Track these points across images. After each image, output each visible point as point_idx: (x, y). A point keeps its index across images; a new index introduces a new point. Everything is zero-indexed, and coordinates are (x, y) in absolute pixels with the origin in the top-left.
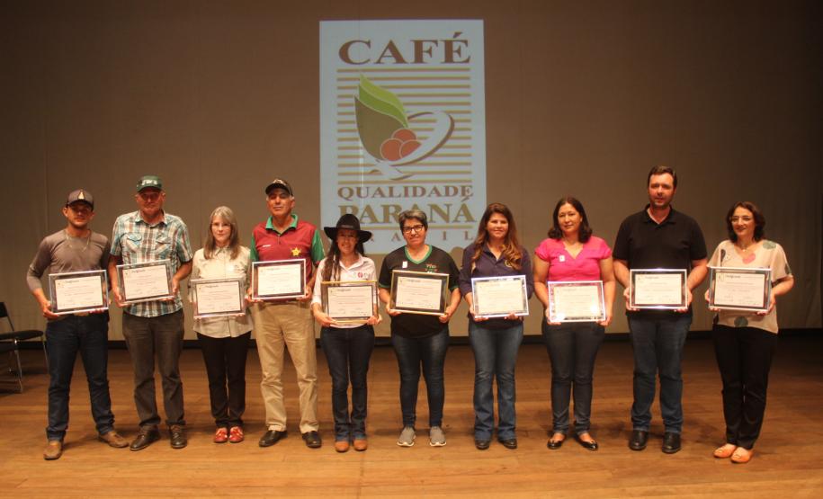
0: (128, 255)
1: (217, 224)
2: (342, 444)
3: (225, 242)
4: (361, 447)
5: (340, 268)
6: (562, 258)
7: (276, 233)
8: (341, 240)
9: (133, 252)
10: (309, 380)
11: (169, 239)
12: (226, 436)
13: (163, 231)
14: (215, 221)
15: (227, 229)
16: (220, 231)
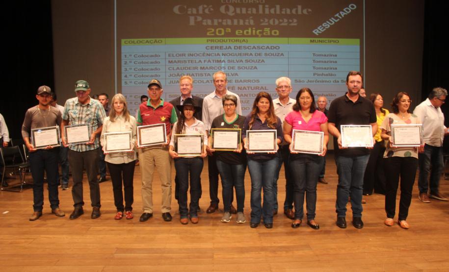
0: (72, 120)
1: (116, 103)
2: (185, 220)
3: (121, 113)
4: (195, 221)
5: (185, 126)
6: (300, 123)
7: (153, 108)
8: (186, 112)
9: (74, 119)
10: (167, 185)
11: (92, 112)
12: (121, 216)
13: (89, 108)
14: (116, 101)
15: (122, 105)
16: (118, 107)
